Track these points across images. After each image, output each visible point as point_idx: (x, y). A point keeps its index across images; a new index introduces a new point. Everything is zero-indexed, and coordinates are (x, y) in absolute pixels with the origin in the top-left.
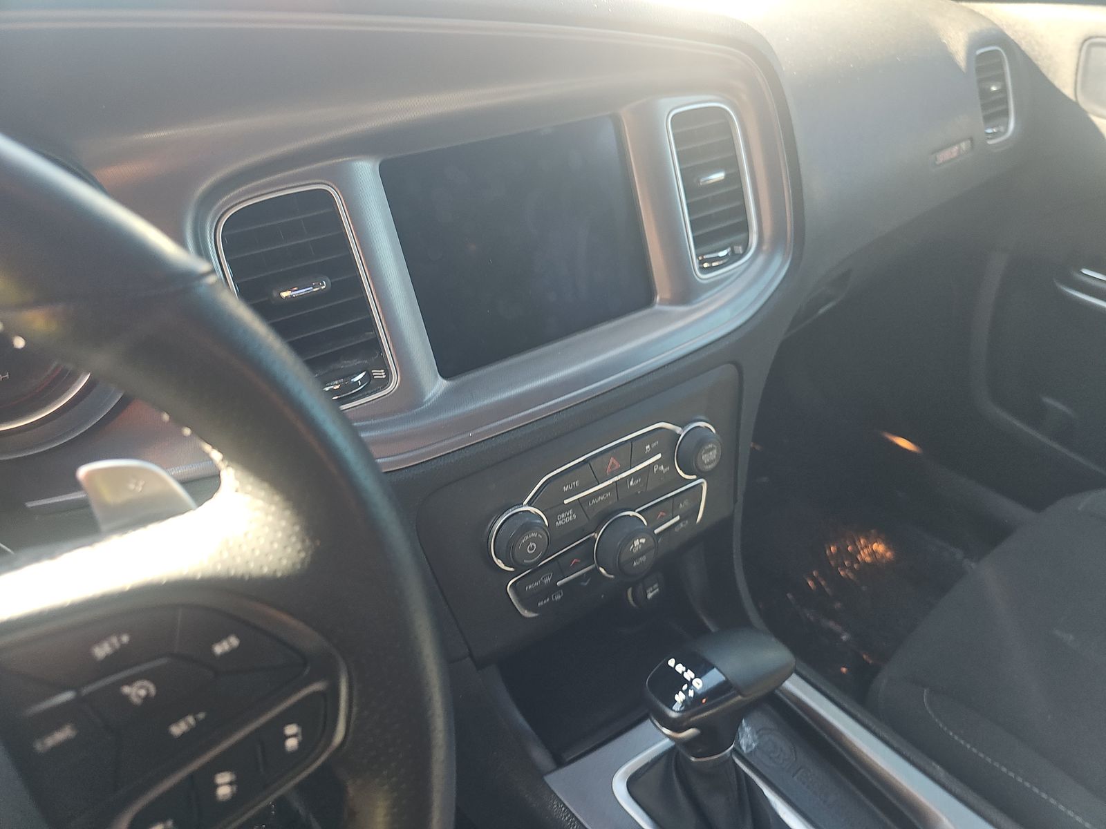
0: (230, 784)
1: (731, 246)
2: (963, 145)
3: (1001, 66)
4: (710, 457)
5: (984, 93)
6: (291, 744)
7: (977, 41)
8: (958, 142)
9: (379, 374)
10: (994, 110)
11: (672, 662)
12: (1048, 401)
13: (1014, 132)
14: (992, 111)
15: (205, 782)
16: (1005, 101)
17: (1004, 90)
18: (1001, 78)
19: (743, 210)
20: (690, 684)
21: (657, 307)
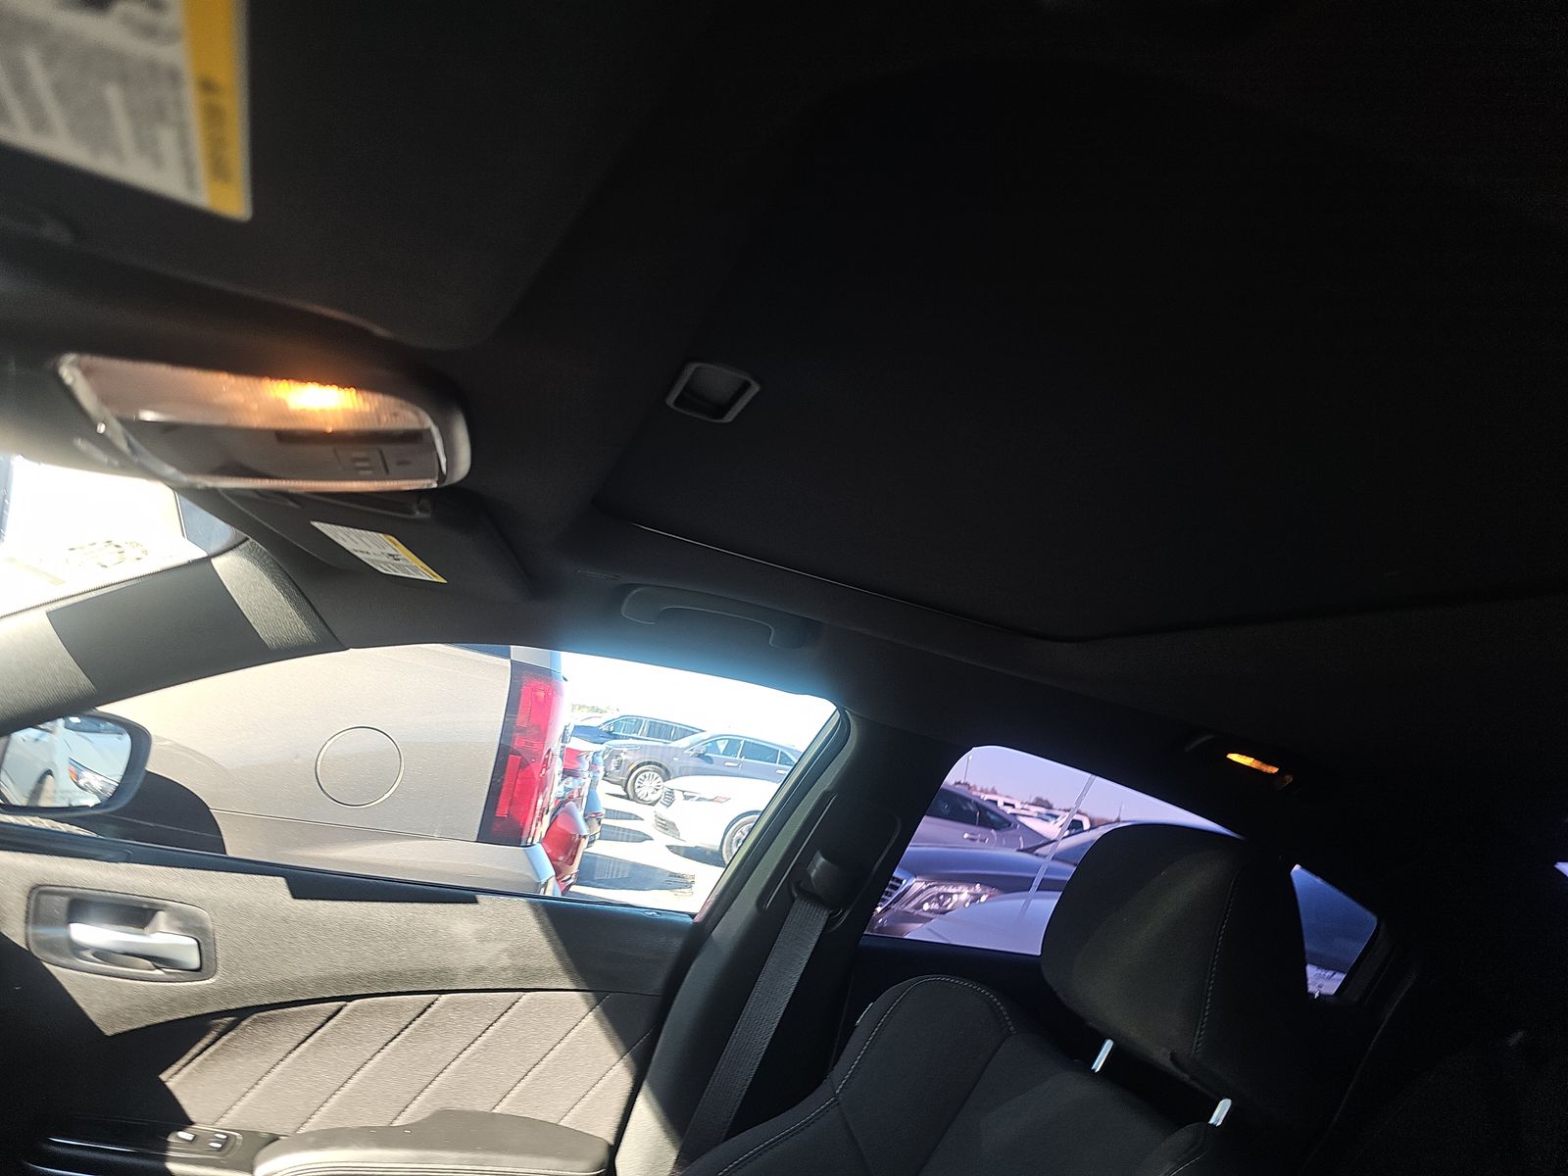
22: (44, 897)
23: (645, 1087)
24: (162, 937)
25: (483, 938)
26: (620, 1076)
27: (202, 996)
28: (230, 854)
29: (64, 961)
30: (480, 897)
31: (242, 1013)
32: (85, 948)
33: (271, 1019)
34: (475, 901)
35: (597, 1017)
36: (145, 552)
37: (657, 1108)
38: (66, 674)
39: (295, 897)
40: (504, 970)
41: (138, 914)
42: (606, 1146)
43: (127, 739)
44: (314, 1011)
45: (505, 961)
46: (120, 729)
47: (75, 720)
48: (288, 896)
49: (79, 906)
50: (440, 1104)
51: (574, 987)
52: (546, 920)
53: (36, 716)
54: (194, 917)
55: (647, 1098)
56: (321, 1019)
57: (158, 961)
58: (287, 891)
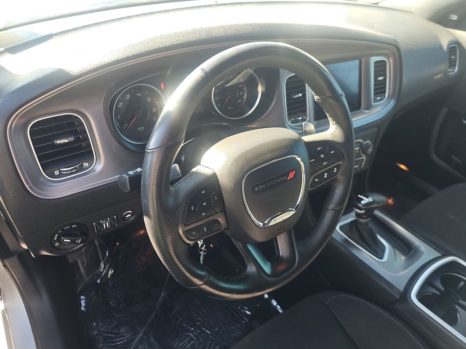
0: (326, 175)
1: (381, 97)
2: (442, 75)
3: (456, 51)
4: (370, 150)
5: (450, 59)
6: (335, 171)
7: (451, 43)
8: (440, 73)
9: (304, 118)
10: (452, 64)
11: (359, 196)
12: (454, 157)
13: (457, 71)
14: (451, 64)
15: (323, 174)
16: (456, 61)
17: (456, 58)
18: (455, 54)
19: (385, 87)
20: (365, 200)
21: (362, 110)
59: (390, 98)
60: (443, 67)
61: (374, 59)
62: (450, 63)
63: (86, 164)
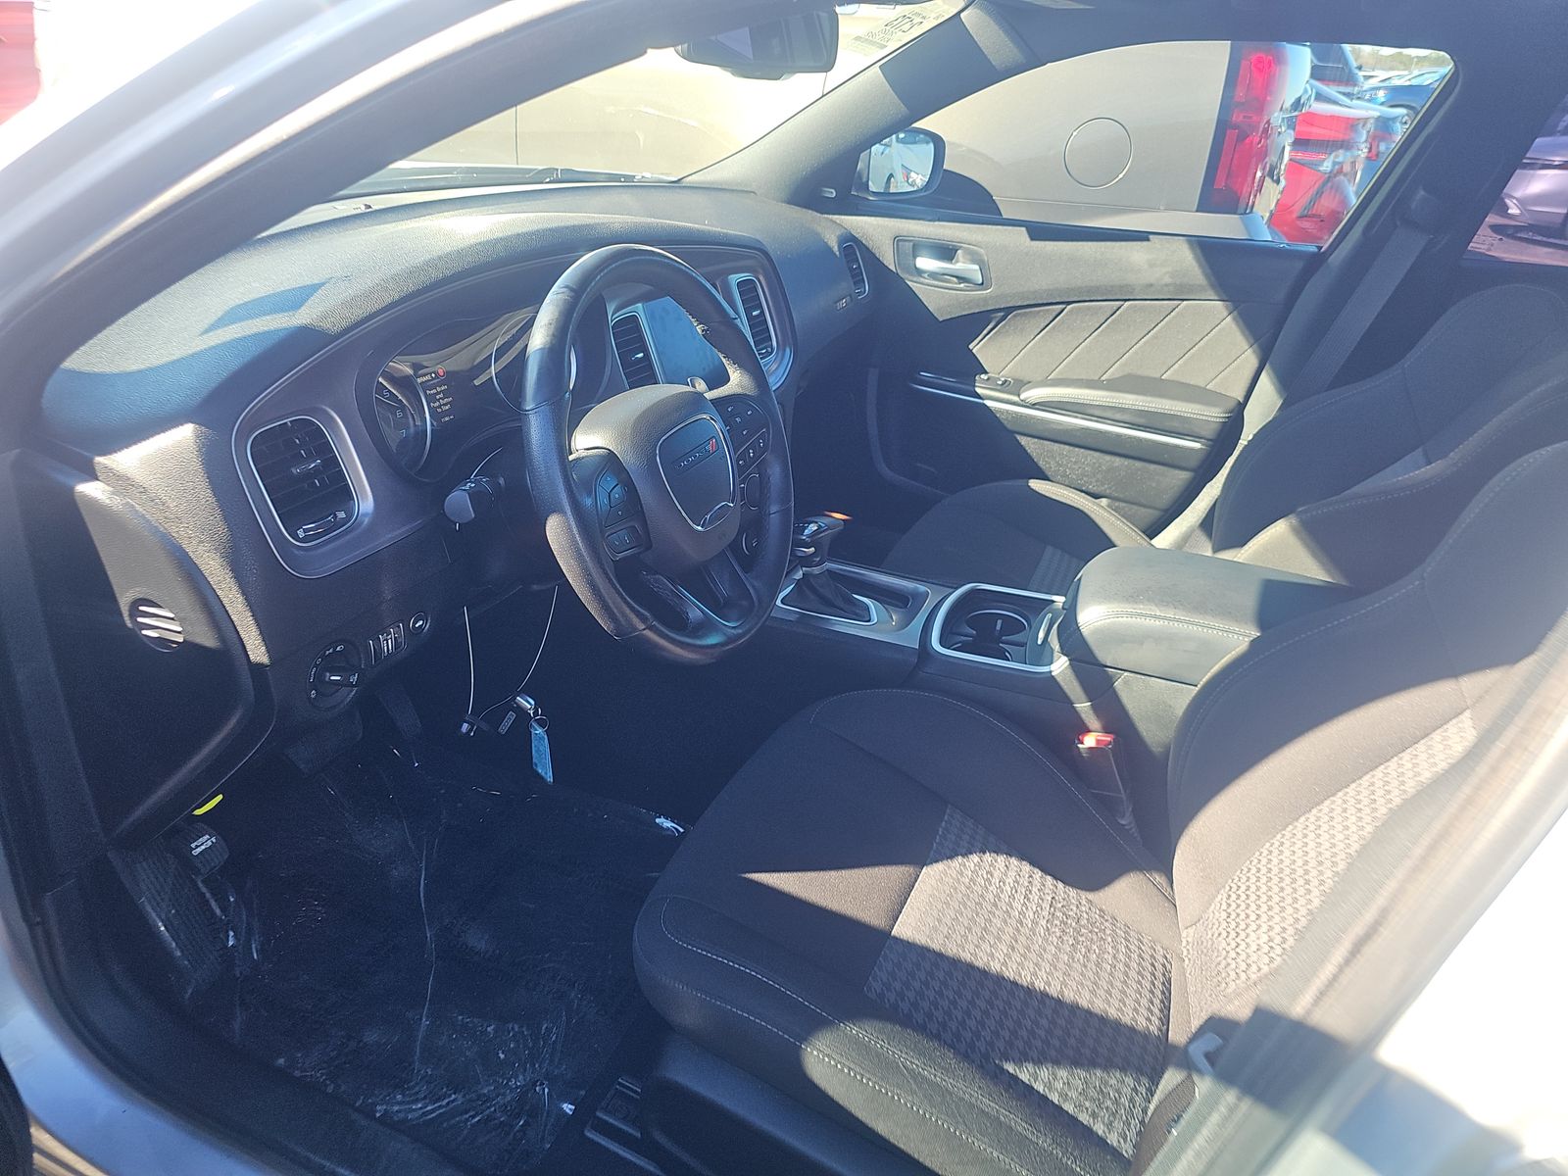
1: (766, 347)
2: (847, 300)
3: (854, 252)
5: (851, 270)
7: (843, 240)
8: (844, 298)
10: (857, 279)
13: (869, 292)
16: (861, 274)
17: (859, 267)
18: (856, 259)
19: (768, 329)
22: (900, 243)
23: (1267, 366)
24: (961, 265)
25: (1152, 265)
26: (1249, 359)
27: (985, 300)
28: (1004, 217)
29: (915, 279)
30: (1151, 237)
31: (1009, 310)
32: (925, 272)
33: (1025, 314)
34: (1148, 240)
35: (1234, 319)
36: (924, 18)
37: (1275, 380)
38: (895, 107)
39: (1032, 239)
40: (1166, 285)
41: (947, 252)
42: (1236, 402)
43: (932, 145)
44: (1048, 310)
45: (1167, 280)
46: (928, 139)
47: (902, 135)
48: (1028, 239)
49: (917, 247)
50: (1127, 371)
51: (1216, 298)
52: (1198, 251)
53: (879, 137)
54: (977, 253)
55: (1268, 374)
56: (1054, 314)
57: (961, 279)
58: (1027, 236)
59: (781, 347)
60: (845, 285)
61: (734, 279)
62: (853, 277)
63: (342, 515)
